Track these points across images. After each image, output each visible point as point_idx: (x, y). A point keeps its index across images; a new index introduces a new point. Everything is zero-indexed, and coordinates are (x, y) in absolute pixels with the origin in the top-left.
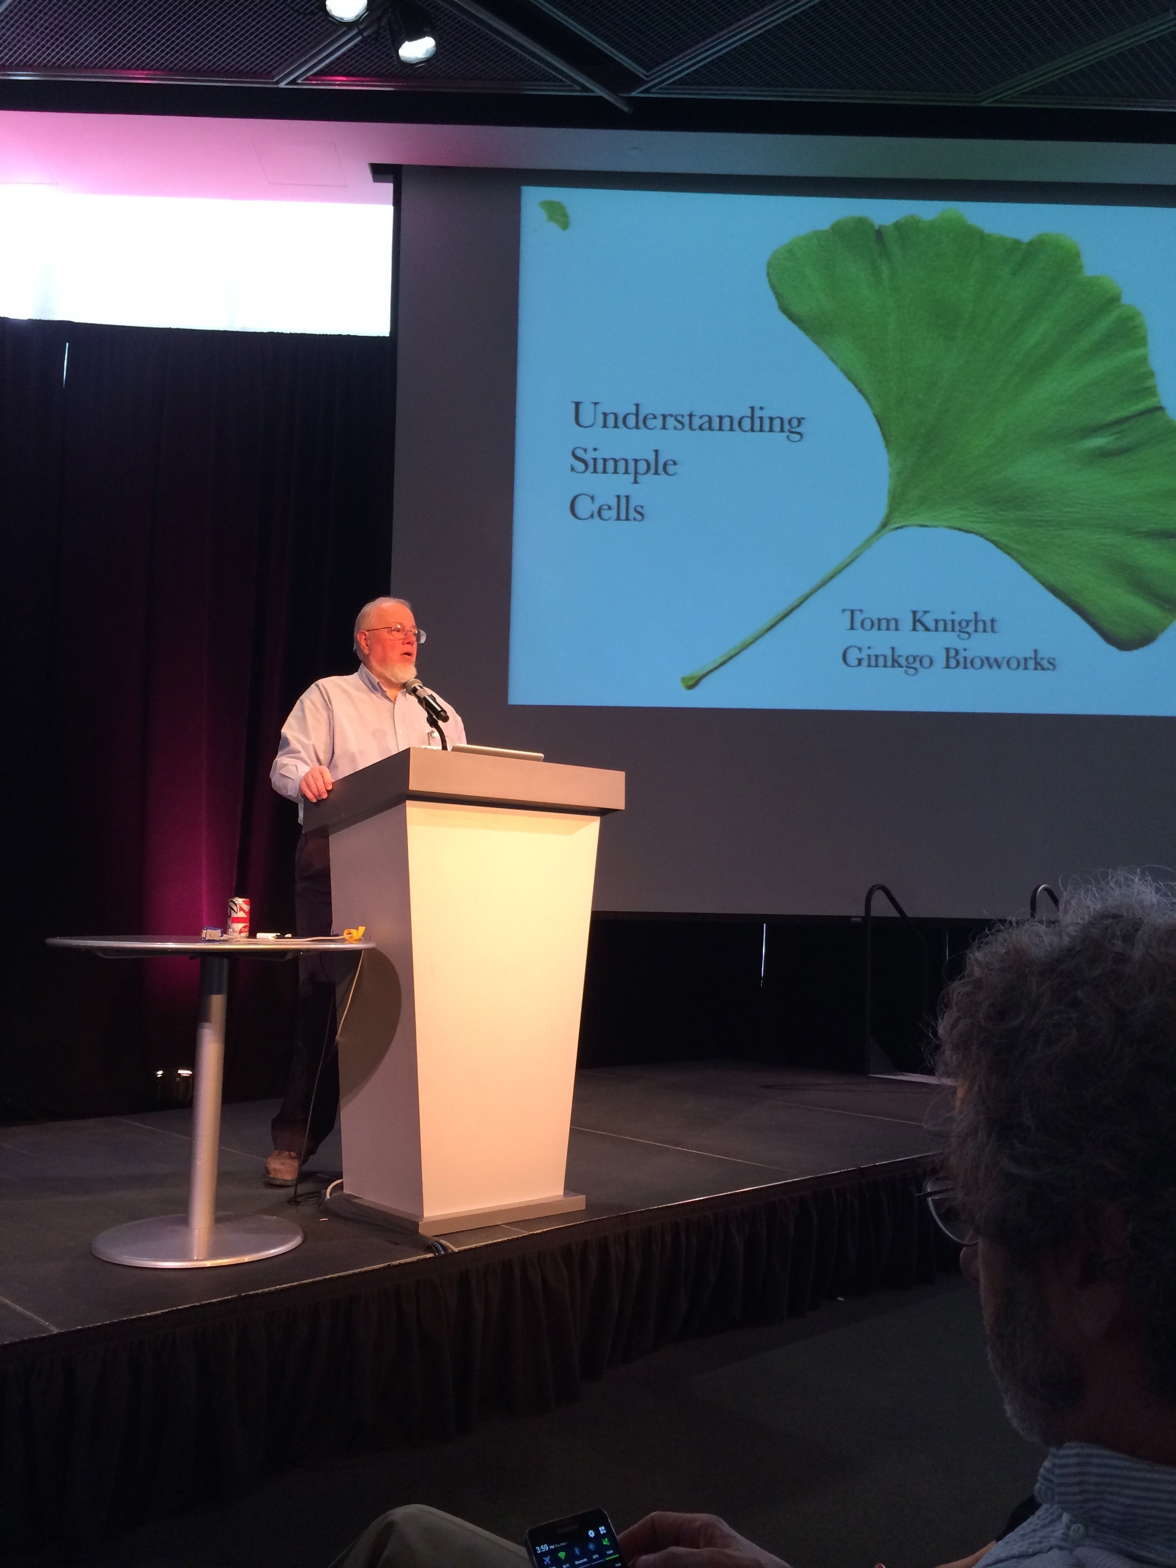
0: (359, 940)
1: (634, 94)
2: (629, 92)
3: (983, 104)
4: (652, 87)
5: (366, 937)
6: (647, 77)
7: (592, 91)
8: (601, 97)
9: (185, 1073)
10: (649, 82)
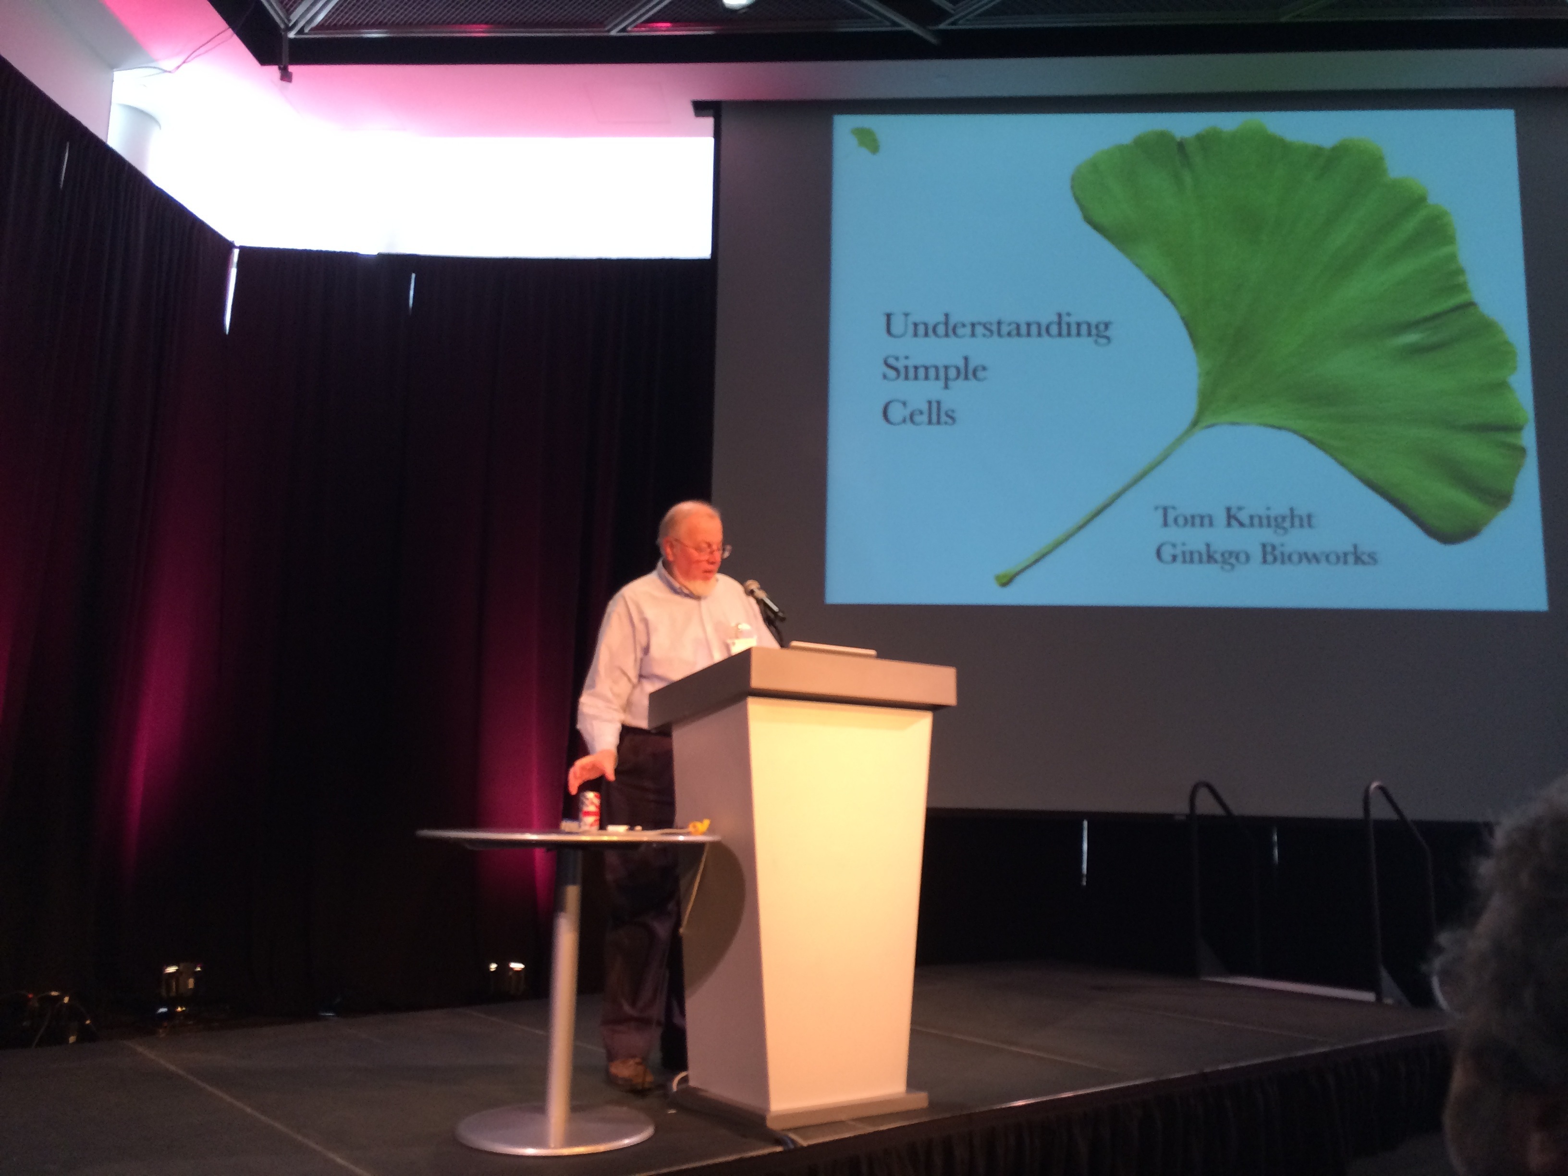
0: (704, 834)
1: (941, 27)
2: (938, 24)
3: (1283, 20)
4: (956, 20)
5: (710, 831)
6: (954, 10)
7: (903, 26)
8: (910, 30)
9: (517, 966)
10: (957, 15)
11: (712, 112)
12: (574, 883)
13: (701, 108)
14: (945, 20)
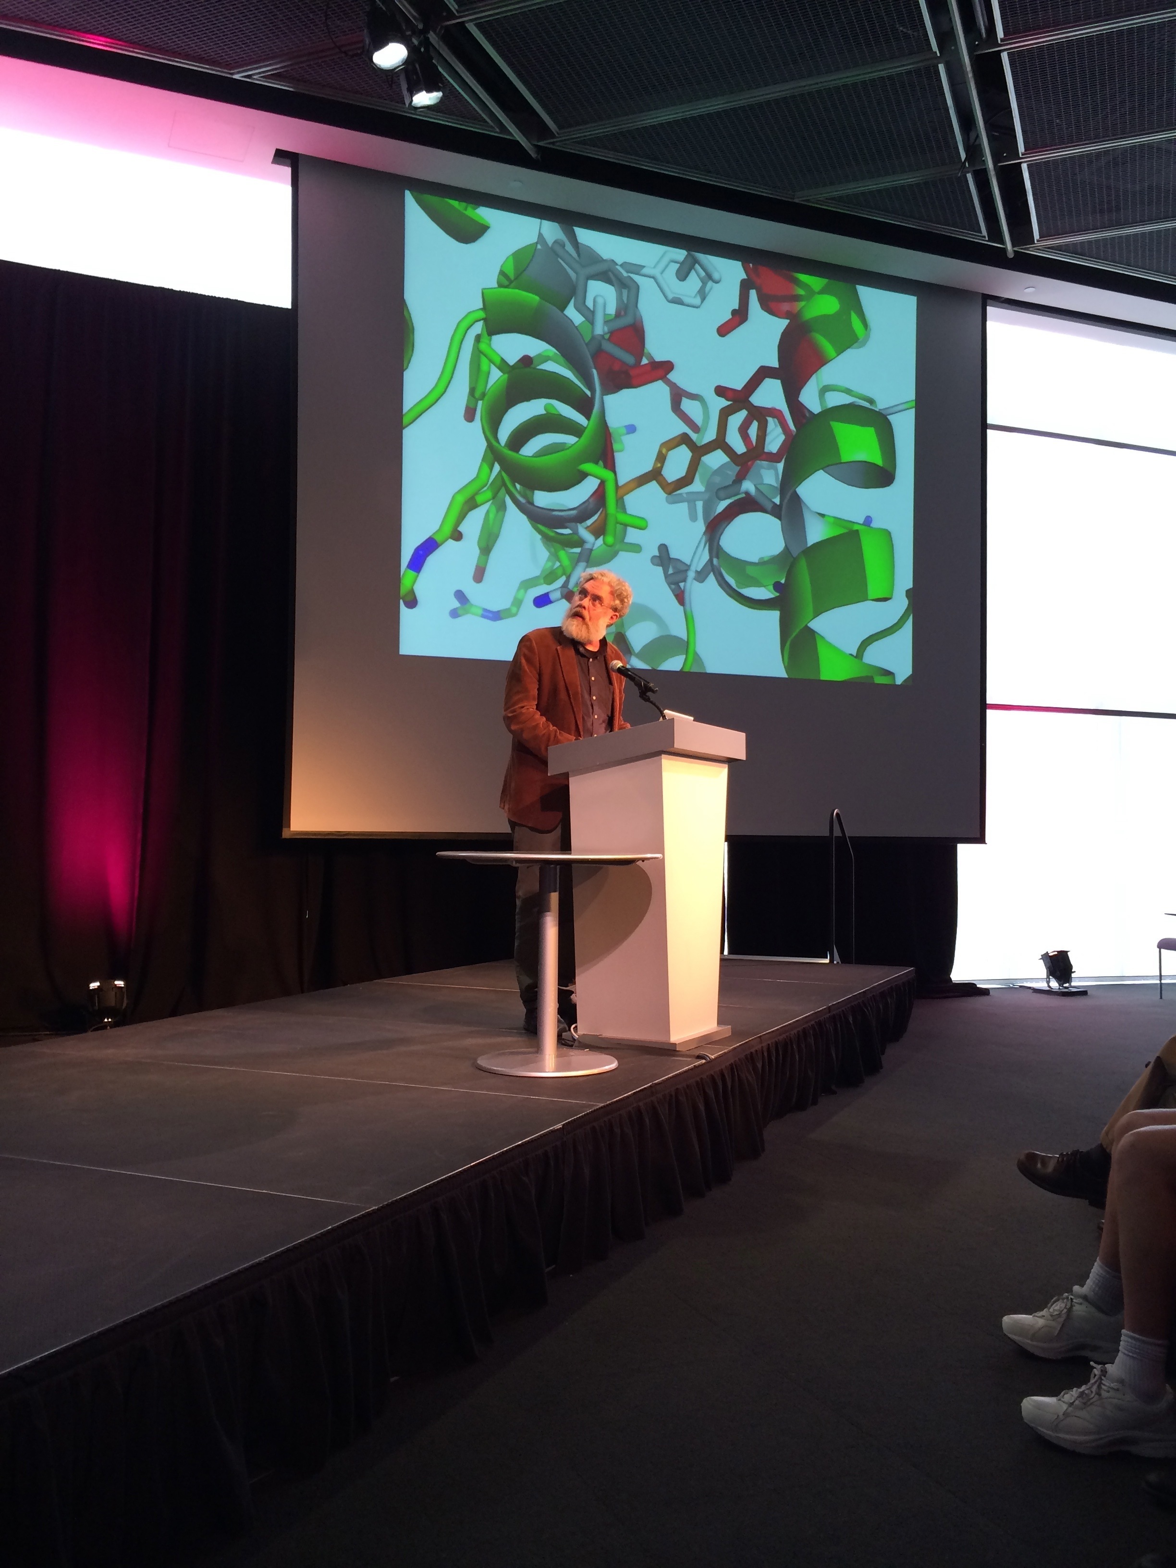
1: (539, 144)
2: (538, 141)
3: (796, 201)
4: (557, 142)
6: (558, 133)
7: (513, 136)
8: (518, 141)
10: (558, 138)
11: (289, 161)
12: (555, 891)
13: (281, 156)
14: (545, 139)
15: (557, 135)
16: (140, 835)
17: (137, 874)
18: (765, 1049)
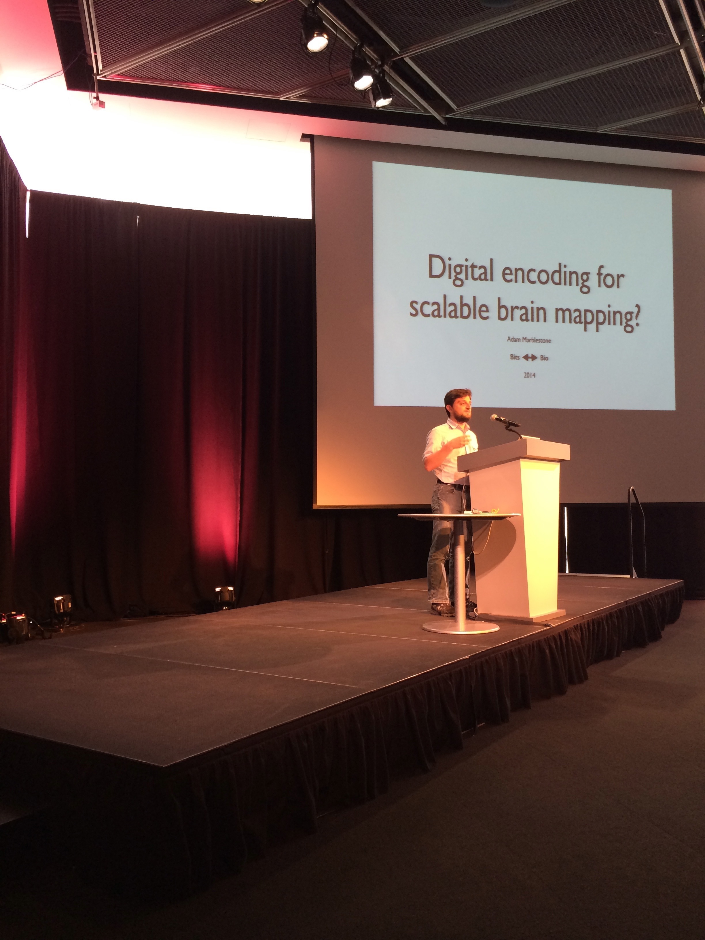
2: (445, 115)
3: (598, 132)
4: (456, 114)
9: (231, 588)
10: (457, 112)
11: (309, 139)
12: (463, 534)
13: (305, 137)
14: (449, 114)
15: (456, 110)
16: (239, 509)
17: (238, 529)
18: (586, 623)
